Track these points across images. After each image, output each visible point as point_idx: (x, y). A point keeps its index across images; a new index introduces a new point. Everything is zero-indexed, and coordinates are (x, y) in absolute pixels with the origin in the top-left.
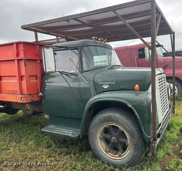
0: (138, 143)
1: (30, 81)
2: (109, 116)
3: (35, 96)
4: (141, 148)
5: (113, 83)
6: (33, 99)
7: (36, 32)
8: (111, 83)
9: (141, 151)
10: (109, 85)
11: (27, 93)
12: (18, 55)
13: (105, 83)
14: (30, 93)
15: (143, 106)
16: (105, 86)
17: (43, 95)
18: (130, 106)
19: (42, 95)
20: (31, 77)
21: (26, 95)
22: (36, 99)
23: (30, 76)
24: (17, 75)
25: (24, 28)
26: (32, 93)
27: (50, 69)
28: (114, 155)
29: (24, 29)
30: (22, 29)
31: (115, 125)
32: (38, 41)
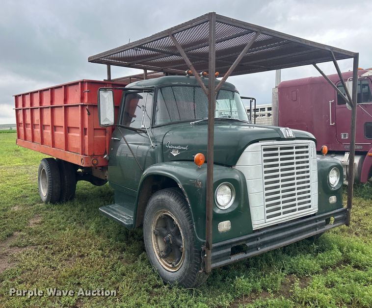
0: (191, 249)
1: (95, 137)
2: (162, 200)
3: (99, 158)
4: (195, 259)
5: (185, 148)
6: (96, 162)
7: (109, 64)
8: (183, 148)
9: (196, 263)
10: (180, 150)
11: (89, 153)
12: (82, 98)
13: (175, 147)
14: (93, 154)
15: (196, 188)
16: (174, 153)
17: (110, 158)
18: (180, 186)
19: (108, 158)
20: (96, 130)
21: (87, 155)
22: (100, 164)
23: (94, 129)
24: (80, 126)
25: (91, 60)
26: (96, 154)
27: (107, 121)
28: (168, 264)
29: (92, 62)
30: (89, 62)
31: (170, 215)
32: (111, 79)
